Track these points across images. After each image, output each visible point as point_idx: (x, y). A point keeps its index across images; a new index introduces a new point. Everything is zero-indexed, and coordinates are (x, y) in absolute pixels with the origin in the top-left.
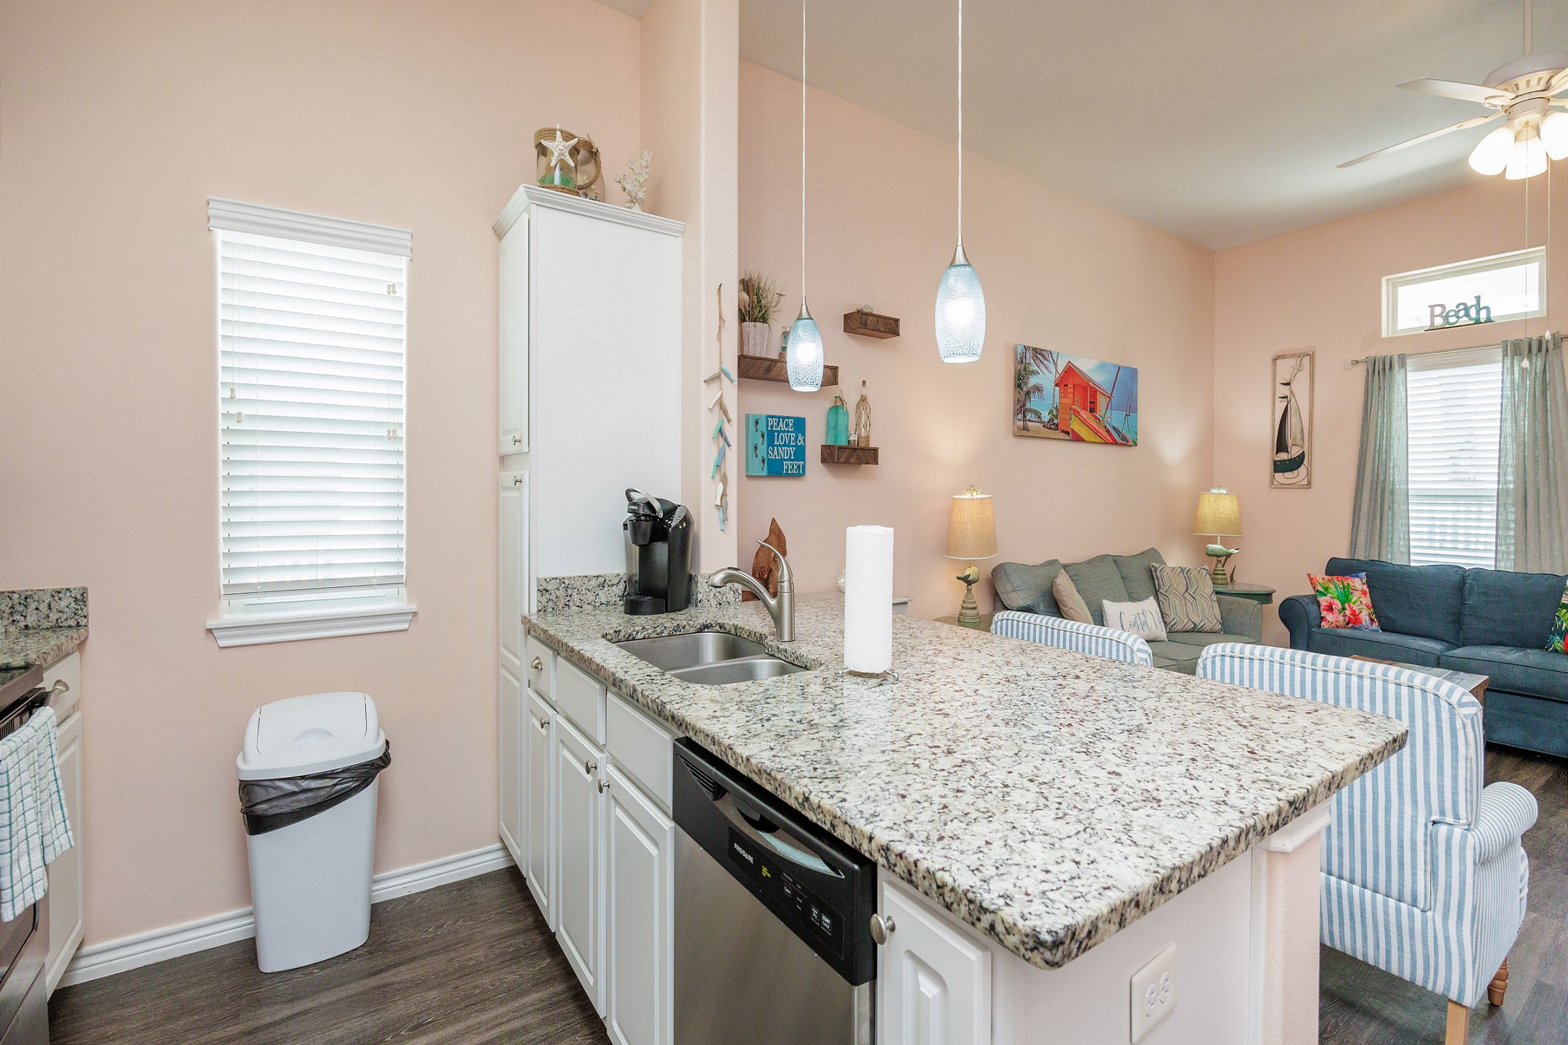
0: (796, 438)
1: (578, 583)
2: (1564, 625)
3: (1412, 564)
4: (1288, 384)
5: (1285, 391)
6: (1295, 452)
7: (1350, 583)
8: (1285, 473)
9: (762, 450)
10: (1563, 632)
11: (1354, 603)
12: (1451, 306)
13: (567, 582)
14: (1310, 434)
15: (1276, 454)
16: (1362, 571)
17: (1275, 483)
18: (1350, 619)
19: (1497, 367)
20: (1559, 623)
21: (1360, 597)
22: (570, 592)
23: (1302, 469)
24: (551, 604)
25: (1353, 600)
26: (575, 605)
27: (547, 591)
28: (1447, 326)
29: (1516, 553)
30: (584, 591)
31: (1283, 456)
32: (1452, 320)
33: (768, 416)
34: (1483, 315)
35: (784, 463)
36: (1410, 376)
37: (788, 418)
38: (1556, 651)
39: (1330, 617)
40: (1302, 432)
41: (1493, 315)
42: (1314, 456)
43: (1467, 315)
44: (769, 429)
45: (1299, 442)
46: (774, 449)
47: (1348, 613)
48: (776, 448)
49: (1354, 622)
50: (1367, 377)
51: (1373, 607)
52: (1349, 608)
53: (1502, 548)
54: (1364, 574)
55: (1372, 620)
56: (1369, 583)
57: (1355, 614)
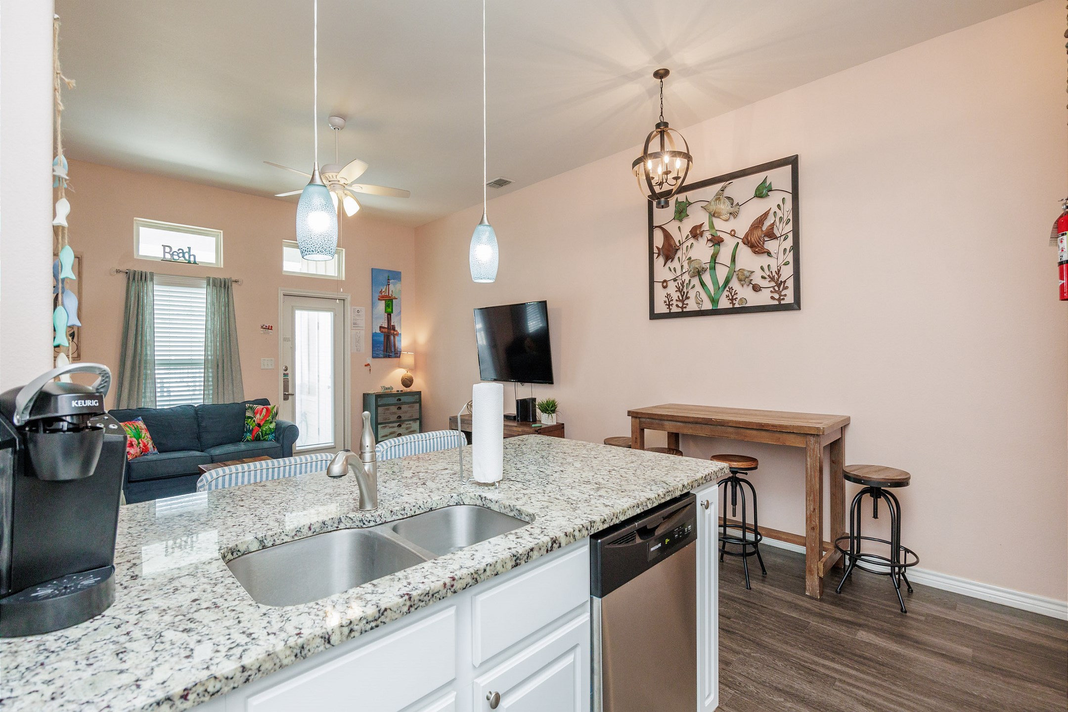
2: (251, 427)
3: (158, 408)
7: (138, 425)
12: (175, 249)
16: (139, 416)
18: (143, 449)
19: (204, 291)
20: (248, 427)
21: (146, 434)
25: (143, 437)
28: (173, 260)
29: (213, 394)
32: (176, 257)
34: (192, 259)
36: (156, 287)
38: (248, 441)
39: (132, 451)
41: (197, 260)
42: (83, 336)
43: (184, 256)
47: (141, 445)
49: (145, 451)
50: (128, 283)
51: (152, 439)
52: (141, 442)
53: (206, 392)
54: (140, 418)
55: (153, 447)
56: (145, 423)
57: (145, 446)
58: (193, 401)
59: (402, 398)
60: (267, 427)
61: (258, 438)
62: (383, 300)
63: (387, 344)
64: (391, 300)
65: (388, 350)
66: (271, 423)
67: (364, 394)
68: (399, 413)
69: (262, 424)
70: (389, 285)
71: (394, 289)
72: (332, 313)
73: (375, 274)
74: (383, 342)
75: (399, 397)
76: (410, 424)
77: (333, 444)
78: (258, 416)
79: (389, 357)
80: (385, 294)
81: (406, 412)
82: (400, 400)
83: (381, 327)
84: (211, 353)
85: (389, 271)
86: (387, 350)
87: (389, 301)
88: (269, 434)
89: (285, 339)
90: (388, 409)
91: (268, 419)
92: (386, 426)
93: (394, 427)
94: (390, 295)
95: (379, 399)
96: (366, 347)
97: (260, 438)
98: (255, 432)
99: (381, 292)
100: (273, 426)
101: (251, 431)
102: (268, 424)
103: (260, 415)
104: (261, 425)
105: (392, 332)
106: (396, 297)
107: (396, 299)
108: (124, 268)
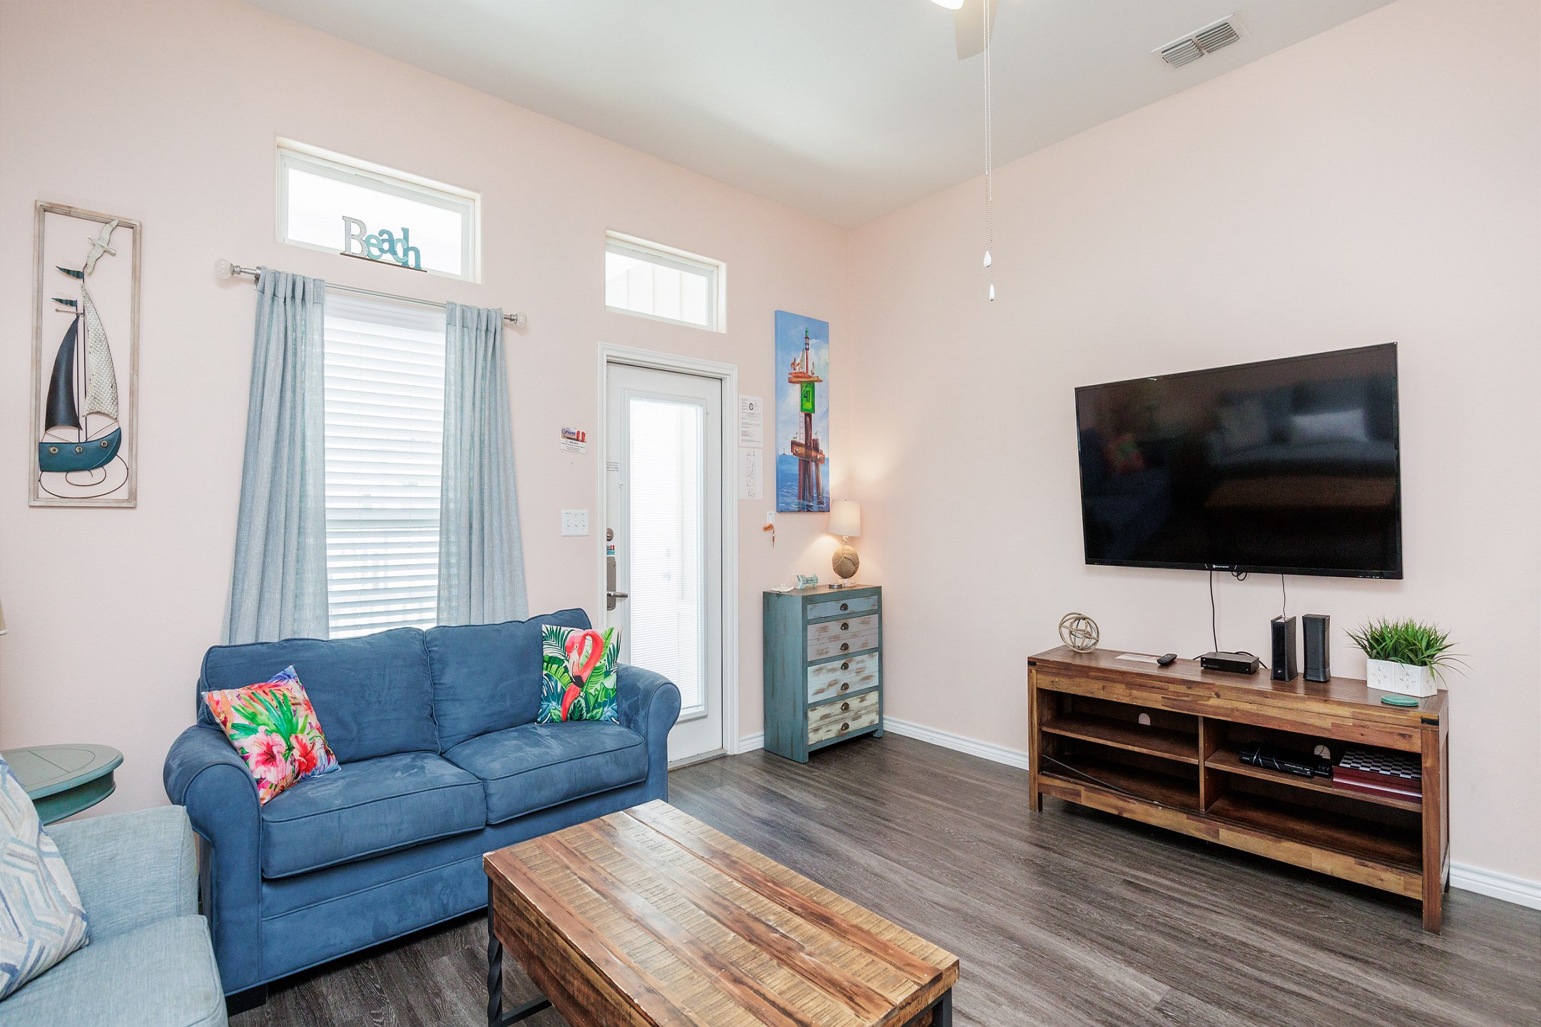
2: (559, 685)
4: (79, 275)
5: (71, 288)
6: (96, 429)
7: (286, 693)
8: (70, 475)
10: (559, 696)
11: (303, 731)
12: (373, 230)
14: (133, 393)
15: (47, 429)
16: (288, 664)
17: (42, 494)
18: (301, 764)
19: (440, 338)
20: (551, 684)
21: (307, 716)
23: (115, 468)
25: (300, 726)
28: (367, 257)
29: (459, 598)
31: (65, 434)
32: (374, 250)
34: (412, 258)
36: (329, 323)
38: (552, 721)
39: (271, 775)
40: (114, 386)
41: (423, 262)
42: (144, 441)
43: (392, 251)
45: (108, 408)
47: (296, 753)
49: (305, 768)
50: (260, 305)
51: (322, 729)
52: (294, 742)
53: (444, 593)
54: (291, 669)
55: (327, 752)
56: (305, 687)
57: (306, 753)
58: (415, 616)
59: (850, 603)
60: (598, 686)
61: (577, 715)
62: (797, 382)
63: (804, 481)
64: (812, 384)
65: (807, 494)
66: (607, 674)
67: (767, 596)
68: (845, 637)
69: (585, 676)
70: (807, 349)
71: (818, 359)
72: (700, 410)
73: (783, 320)
74: (798, 477)
75: (844, 602)
76: (863, 661)
77: (702, 709)
78: (574, 655)
79: (808, 509)
80: (801, 371)
81: (855, 636)
82: (845, 607)
83: (794, 444)
84: (455, 496)
85: (807, 319)
86: (804, 496)
87: (808, 384)
88: (604, 704)
89: (610, 467)
90: (825, 629)
91: (598, 664)
92: (821, 669)
93: (833, 670)
94: (810, 373)
95: (809, 607)
96: (764, 486)
97: (581, 715)
98: (569, 699)
99: (793, 364)
100: (610, 682)
101: (561, 697)
102: (601, 679)
103: (580, 654)
104: (584, 680)
105: (814, 454)
106: (821, 378)
107: (821, 381)
108: (249, 263)
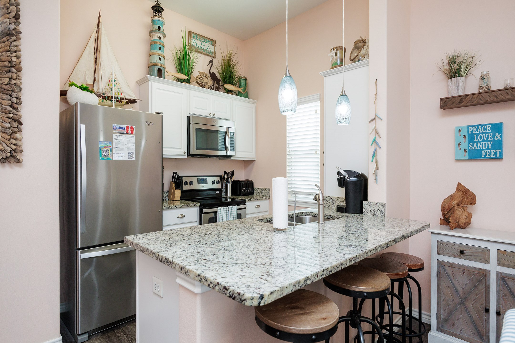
0: (494, 136)
1: (336, 199)
9: (465, 145)
13: (332, 198)
22: (333, 202)
24: (327, 204)
26: (335, 206)
27: (327, 200)
30: (337, 202)
33: (468, 127)
35: (483, 151)
37: (486, 125)
44: (470, 133)
46: (473, 144)
48: (475, 143)
